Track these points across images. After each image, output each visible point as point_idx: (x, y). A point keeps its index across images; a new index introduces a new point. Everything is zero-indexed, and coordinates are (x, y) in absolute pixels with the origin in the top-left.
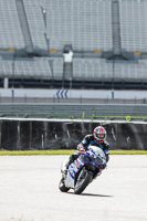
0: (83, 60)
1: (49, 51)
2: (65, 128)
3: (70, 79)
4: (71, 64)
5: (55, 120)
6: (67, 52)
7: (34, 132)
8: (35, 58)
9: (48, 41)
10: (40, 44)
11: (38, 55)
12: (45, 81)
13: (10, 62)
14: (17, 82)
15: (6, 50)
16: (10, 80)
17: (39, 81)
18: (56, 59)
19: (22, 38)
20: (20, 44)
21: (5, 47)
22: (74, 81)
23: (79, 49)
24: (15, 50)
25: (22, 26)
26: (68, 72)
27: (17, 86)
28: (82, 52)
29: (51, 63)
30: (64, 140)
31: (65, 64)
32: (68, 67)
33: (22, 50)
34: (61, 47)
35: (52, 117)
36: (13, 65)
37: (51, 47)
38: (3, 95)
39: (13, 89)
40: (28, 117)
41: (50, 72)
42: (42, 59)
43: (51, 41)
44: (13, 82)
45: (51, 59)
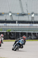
0: (37, 16)
1: (28, 14)
3: (33, 21)
4: (34, 17)
5: (29, 32)
6: (32, 14)
8: (24, 16)
9: (27, 11)
10: (25, 12)
11: (25, 15)
12: (27, 22)
13: (18, 17)
14: (20, 22)
15: (17, 14)
16: (18, 22)
17: (25, 22)
18: (30, 16)
19: (21, 10)
20: (20, 12)
21: (17, 13)
22: (34, 22)
23: (36, 13)
24: (19, 14)
25: (21, 7)
26: (33, 19)
27: (20, 23)
28: (36, 14)
29: (28, 17)
30: (32, 37)
31: (32, 17)
32: (33, 18)
33: (21, 14)
34: (31, 13)
36: (19, 18)
37: (28, 13)
38: (16, 25)
39: (19, 24)
40: (22, 31)
41: (28, 19)
42: (26, 16)
43: (28, 11)
44: (19, 22)
45: (28, 16)
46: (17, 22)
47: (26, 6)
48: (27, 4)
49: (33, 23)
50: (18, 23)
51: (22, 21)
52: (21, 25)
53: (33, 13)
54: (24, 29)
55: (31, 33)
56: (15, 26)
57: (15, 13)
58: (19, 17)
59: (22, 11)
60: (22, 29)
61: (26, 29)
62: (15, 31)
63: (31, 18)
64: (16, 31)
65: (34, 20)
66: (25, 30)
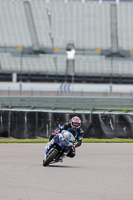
0: (84, 58)
1: (53, 49)
3: (72, 74)
4: (73, 61)
5: (59, 111)
6: (69, 50)
7: (40, 122)
8: (41, 55)
9: (52, 40)
10: (45, 42)
11: (43, 53)
12: (50, 76)
13: (18, 59)
14: (25, 77)
15: (15, 48)
16: (18, 75)
17: (45, 76)
18: (59, 57)
19: (29, 37)
20: (27, 42)
21: (14, 45)
22: (75, 76)
23: (81, 47)
24: (23, 48)
25: (29, 26)
26: (70, 68)
27: (24, 81)
28: (83, 50)
29: (55, 59)
31: (68, 61)
32: (71, 63)
33: (30, 48)
34: (65, 46)
35: (56, 109)
36: (21, 61)
37: (55, 45)
38: (12, 89)
39: (21, 83)
40: (34, 108)
41: (54, 68)
42: (47, 56)
43: (55, 40)
44: (21, 77)
45: (55, 56)
46: (15, 77)
47: (48, 21)
48: (50, 17)
49: (70, 81)
50: (18, 80)
51: (32, 75)
52: (28, 86)
53: (73, 45)
54: (38, 100)
55: (63, 115)
56: (9, 92)
57: (8, 45)
58: (24, 59)
59: (32, 40)
60: (33, 100)
61: (47, 100)
62: (7, 107)
63: (65, 64)
64: (12, 107)
65: (74, 71)
66: (44, 105)
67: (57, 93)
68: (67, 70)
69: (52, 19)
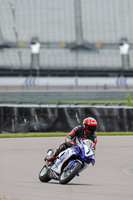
0: (49, 51)
1: (17, 43)
2: (33, 113)
3: (37, 68)
4: (38, 55)
5: (24, 106)
7: (5, 117)
8: (6, 50)
9: (16, 34)
11: (7, 47)
12: (15, 70)
17: (9, 70)
18: (24, 51)
23: (45, 41)
26: (35, 62)
28: (48, 43)
29: (20, 53)
30: (33, 123)
31: (33, 55)
32: (35, 58)
34: (29, 40)
35: (21, 103)
37: (20, 39)
41: (18, 62)
43: (19, 34)
45: (20, 50)
47: (11, 15)
48: (13, 11)
49: (34, 75)
53: (37, 39)
55: (28, 109)
61: (12, 95)
63: (29, 58)
65: (38, 64)
67: (23, 87)
68: (32, 64)
69: (16, 13)
